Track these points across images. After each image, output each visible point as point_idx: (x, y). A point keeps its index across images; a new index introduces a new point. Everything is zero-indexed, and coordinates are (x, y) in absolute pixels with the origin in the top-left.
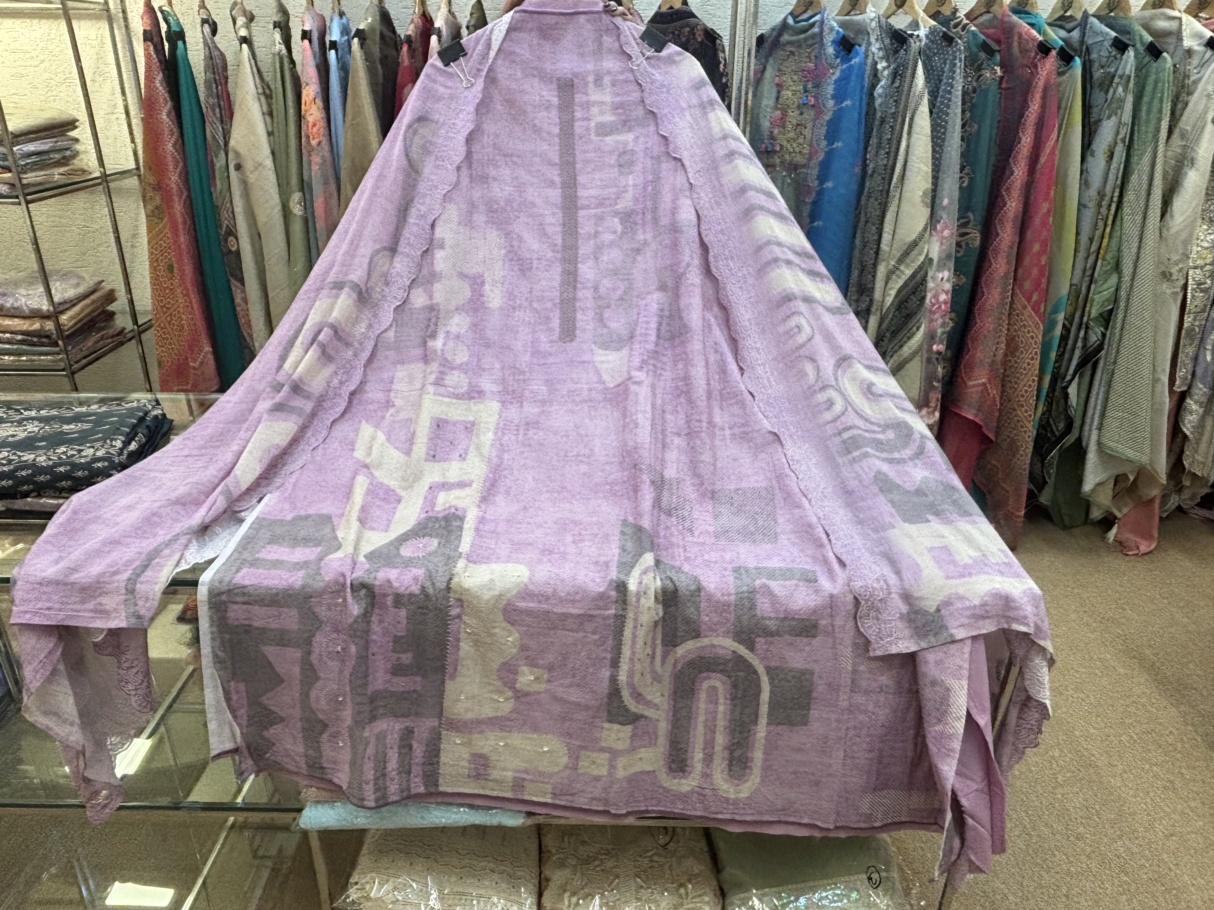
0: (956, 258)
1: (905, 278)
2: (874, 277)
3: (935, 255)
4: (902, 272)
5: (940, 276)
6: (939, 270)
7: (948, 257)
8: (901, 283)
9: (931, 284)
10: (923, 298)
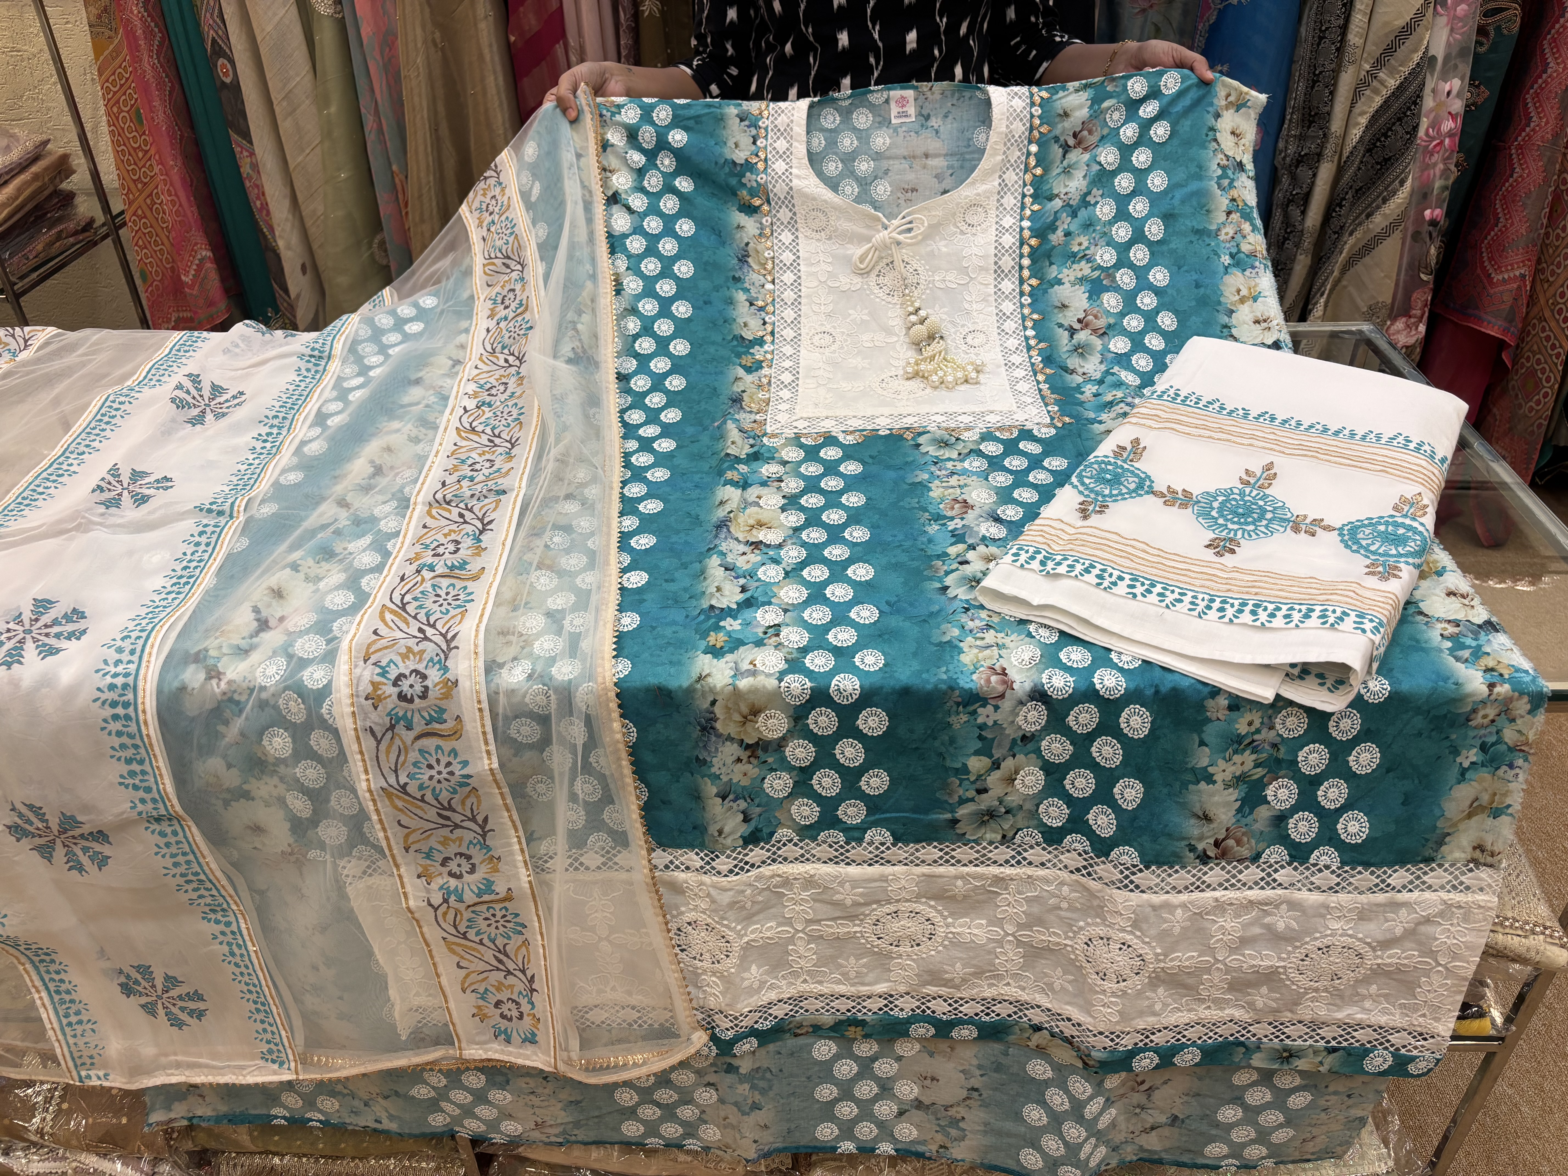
0: (1476, 56)
1: (1385, 93)
2: (1332, 93)
3: (1439, 50)
4: (1382, 83)
5: (1447, 88)
6: (1445, 76)
7: (1462, 53)
8: (1378, 101)
9: (1428, 102)
10: (1416, 128)
